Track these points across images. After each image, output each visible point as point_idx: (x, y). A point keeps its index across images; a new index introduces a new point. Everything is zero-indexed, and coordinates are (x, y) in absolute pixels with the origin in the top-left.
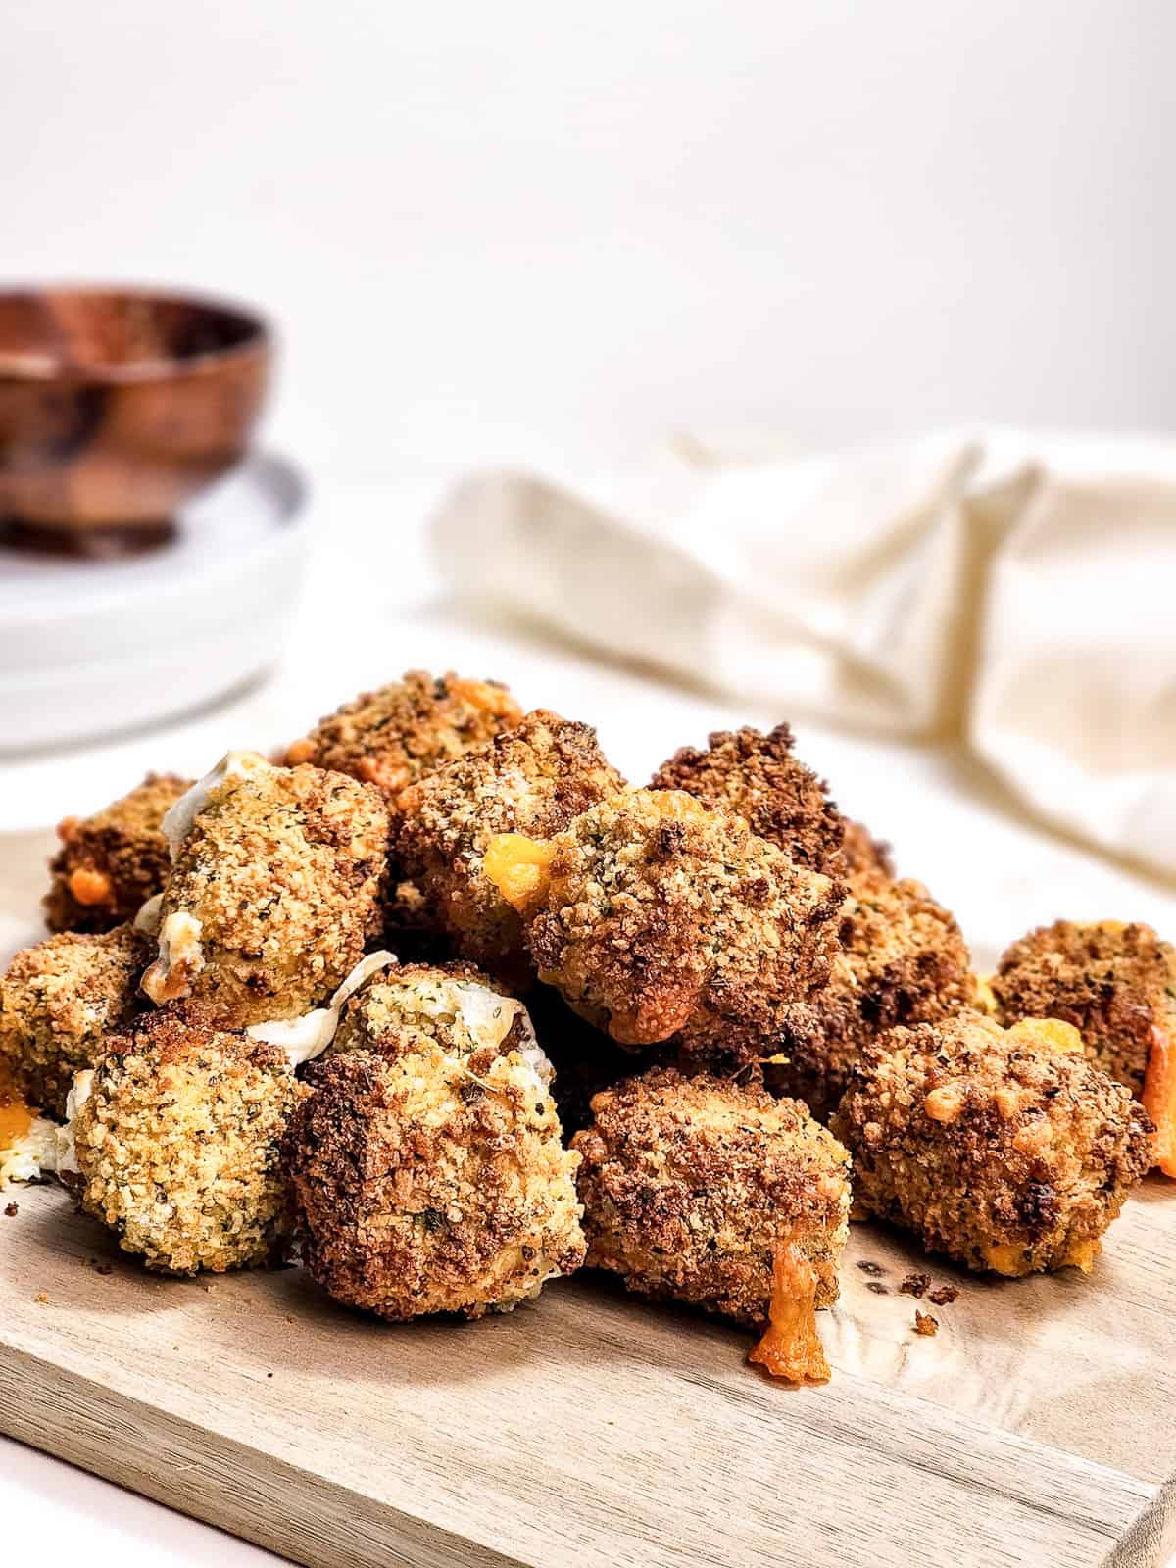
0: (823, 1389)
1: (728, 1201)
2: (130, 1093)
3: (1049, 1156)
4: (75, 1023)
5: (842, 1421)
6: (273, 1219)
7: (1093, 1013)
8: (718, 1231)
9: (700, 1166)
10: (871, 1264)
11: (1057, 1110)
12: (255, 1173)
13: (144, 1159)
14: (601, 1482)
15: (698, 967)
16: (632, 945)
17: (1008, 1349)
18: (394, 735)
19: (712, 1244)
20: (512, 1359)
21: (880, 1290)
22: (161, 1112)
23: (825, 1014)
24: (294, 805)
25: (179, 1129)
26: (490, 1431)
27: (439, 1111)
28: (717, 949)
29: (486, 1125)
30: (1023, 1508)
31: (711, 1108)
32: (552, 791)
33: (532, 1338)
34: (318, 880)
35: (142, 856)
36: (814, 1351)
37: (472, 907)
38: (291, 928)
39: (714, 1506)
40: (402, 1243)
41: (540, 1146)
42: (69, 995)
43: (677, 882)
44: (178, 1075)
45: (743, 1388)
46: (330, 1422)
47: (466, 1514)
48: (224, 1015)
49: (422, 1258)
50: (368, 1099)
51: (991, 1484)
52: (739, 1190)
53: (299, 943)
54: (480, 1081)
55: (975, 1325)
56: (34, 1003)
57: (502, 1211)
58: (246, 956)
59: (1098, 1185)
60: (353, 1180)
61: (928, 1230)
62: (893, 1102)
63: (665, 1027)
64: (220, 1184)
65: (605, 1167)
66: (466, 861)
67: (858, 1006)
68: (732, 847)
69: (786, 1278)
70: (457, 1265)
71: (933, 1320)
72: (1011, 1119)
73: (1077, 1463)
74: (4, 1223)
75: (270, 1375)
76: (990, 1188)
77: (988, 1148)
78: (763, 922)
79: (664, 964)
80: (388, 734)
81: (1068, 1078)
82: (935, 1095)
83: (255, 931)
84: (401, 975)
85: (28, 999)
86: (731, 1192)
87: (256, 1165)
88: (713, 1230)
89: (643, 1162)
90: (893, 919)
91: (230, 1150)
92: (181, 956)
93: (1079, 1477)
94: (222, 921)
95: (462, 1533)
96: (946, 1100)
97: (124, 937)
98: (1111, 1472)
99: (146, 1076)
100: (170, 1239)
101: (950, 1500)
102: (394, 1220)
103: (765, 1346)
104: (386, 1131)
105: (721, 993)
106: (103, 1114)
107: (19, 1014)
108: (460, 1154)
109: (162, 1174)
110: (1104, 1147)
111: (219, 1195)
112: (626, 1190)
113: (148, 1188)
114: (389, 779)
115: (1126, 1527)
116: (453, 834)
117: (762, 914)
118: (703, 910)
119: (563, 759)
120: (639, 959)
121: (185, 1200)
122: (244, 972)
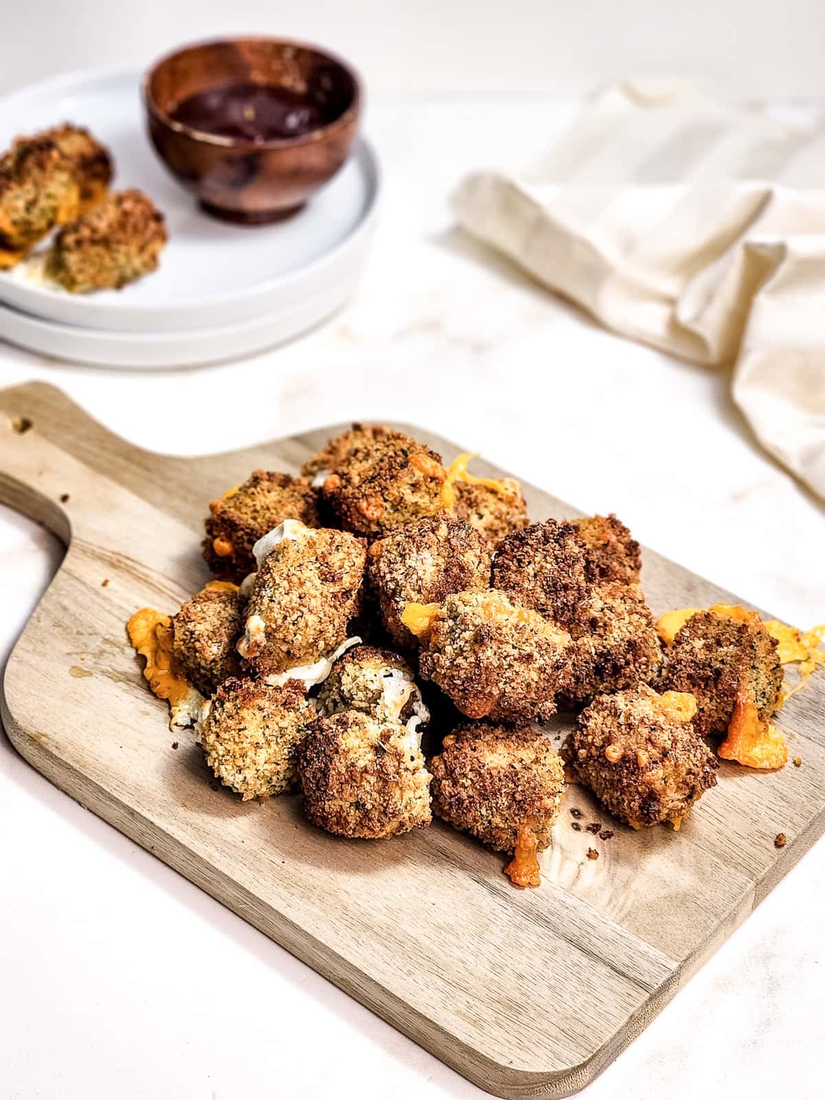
0: (536, 890)
1: (499, 805)
2: (226, 722)
3: (658, 785)
4: (207, 656)
5: (541, 910)
6: (292, 777)
7: (709, 683)
8: (493, 817)
9: (486, 790)
10: (577, 810)
11: (667, 763)
12: (283, 760)
13: (231, 754)
14: (422, 939)
15: (496, 692)
16: (463, 682)
17: (629, 871)
18: (377, 489)
19: (490, 822)
20: (396, 860)
21: (577, 827)
22: (240, 733)
23: (576, 671)
24: (314, 558)
25: (248, 740)
26: (379, 905)
27: (365, 759)
28: (505, 683)
29: (385, 771)
30: (612, 972)
31: (499, 752)
32: (443, 567)
33: (407, 848)
34: (323, 603)
35: (248, 537)
36: (534, 871)
37: (398, 626)
38: (308, 630)
39: (471, 959)
40: (345, 814)
41: (412, 776)
42: (205, 637)
43: (488, 655)
44: (249, 715)
45: (498, 887)
46: (307, 892)
47: (360, 954)
48: (275, 667)
49: (354, 821)
50: (332, 749)
51: (600, 955)
52: (503, 801)
53: (312, 637)
54: (384, 747)
55: (618, 854)
56: (189, 637)
57: (391, 807)
58: (284, 641)
59: (684, 796)
60: (323, 785)
61: (603, 802)
62: (593, 743)
63: (478, 715)
64: (266, 766)
65: (444, 782)
66: (397, 602)
67: (593, 667)
68: (516, 636)
69: (522, 842)
70: (369, 829)
71: (596, 853)
72: (642, 768)
73: (644, 947)
74: (171, 753)
75: (283, 862)
76: (630, 796)
77: (631, 780)
78: (530, 670)
79: (480, 689)
80: (374, 488)
81: (676, 744)
82: (609, 749)
83: (290, 631)
84: (360, 661)
85: (186, 635)
86: (500, 802)
87: (284, 756)
88: (491, 816)
89: (461, 783)
90: (620, 617)
91: (271, 751)
92: (255, 638)
93: (643, 955)
94: (274, 626)
95: (356, 965)
96: (614, 753)
97: (234, 600)
98: (658, 952)
99: (234, 714)
100: (243, 788)
101: (579, 964)
102: (341, 803)
103: (512, 868)
104: (340, 765)
105: (506, 703)
106: (214, 729)
107: (182, 643)
108: (373, 780)
109: (240, 763)
110: (688, 781)
111: (266, 771)
112: (451, 797)
113: (233, 767)
114: (373, 514)
115: (656, 986)
116: (392, 585)
117: (530, 666)
118: (500, 667)
119: (451, 547)
120: (465, 689)
121: (249, 774)
122: (285, 648)
